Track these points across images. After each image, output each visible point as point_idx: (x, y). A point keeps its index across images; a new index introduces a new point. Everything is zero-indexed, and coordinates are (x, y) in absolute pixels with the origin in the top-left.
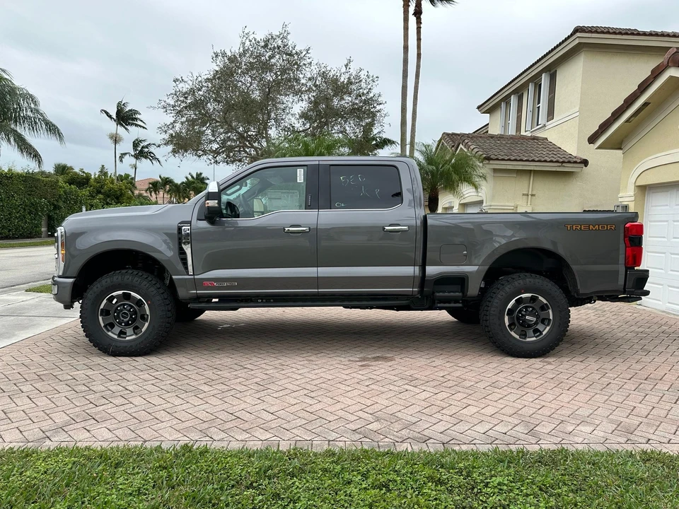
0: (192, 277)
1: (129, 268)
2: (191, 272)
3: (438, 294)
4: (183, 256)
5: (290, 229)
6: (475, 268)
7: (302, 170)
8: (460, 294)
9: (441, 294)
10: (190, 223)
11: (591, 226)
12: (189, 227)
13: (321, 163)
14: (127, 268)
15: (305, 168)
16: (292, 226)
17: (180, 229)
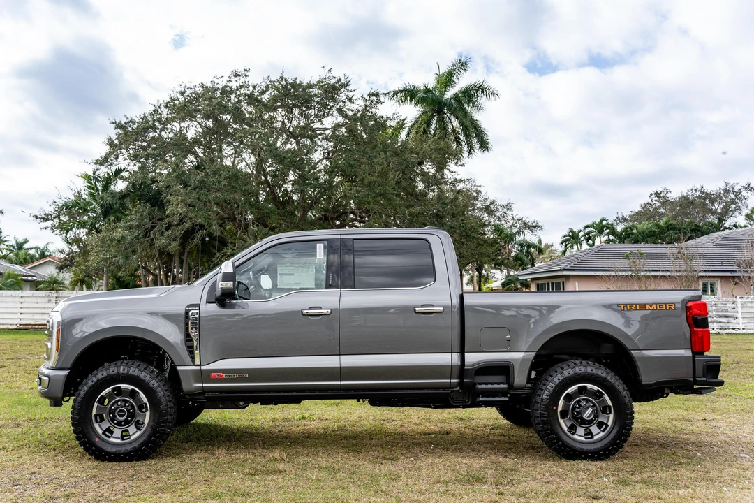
0: (199, 368)
1: (125, 359)
2: (197, 362)
3: (480, 386)
4: (189, 344)
5: (310, 311)
6: (520, 355)
7: (322, 245)
8: (506, 386)
9: (483, 386)
10: (198, 306)
11: (648, 306)
12: (198, 311)
13: (343, 237)
14: (123, 359)
15: (326, 243)
16: (311, 308)
17: (187, 313)
